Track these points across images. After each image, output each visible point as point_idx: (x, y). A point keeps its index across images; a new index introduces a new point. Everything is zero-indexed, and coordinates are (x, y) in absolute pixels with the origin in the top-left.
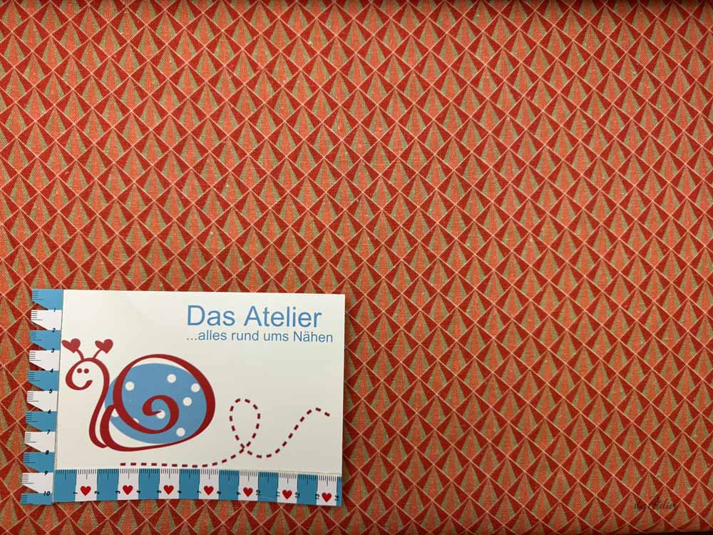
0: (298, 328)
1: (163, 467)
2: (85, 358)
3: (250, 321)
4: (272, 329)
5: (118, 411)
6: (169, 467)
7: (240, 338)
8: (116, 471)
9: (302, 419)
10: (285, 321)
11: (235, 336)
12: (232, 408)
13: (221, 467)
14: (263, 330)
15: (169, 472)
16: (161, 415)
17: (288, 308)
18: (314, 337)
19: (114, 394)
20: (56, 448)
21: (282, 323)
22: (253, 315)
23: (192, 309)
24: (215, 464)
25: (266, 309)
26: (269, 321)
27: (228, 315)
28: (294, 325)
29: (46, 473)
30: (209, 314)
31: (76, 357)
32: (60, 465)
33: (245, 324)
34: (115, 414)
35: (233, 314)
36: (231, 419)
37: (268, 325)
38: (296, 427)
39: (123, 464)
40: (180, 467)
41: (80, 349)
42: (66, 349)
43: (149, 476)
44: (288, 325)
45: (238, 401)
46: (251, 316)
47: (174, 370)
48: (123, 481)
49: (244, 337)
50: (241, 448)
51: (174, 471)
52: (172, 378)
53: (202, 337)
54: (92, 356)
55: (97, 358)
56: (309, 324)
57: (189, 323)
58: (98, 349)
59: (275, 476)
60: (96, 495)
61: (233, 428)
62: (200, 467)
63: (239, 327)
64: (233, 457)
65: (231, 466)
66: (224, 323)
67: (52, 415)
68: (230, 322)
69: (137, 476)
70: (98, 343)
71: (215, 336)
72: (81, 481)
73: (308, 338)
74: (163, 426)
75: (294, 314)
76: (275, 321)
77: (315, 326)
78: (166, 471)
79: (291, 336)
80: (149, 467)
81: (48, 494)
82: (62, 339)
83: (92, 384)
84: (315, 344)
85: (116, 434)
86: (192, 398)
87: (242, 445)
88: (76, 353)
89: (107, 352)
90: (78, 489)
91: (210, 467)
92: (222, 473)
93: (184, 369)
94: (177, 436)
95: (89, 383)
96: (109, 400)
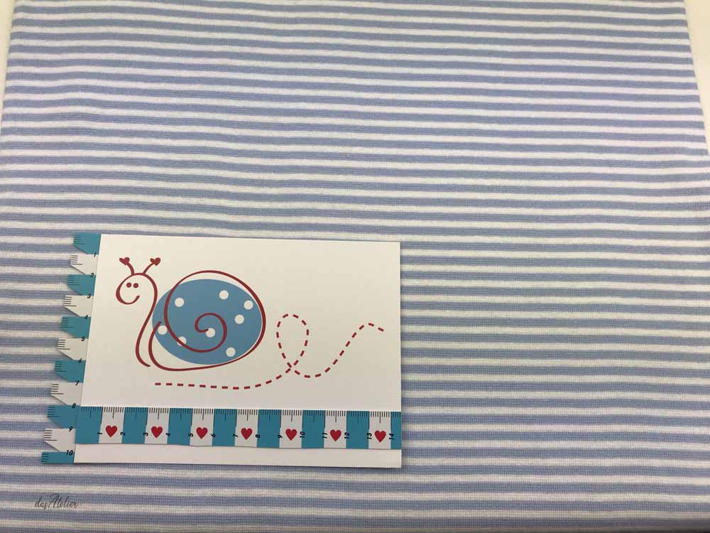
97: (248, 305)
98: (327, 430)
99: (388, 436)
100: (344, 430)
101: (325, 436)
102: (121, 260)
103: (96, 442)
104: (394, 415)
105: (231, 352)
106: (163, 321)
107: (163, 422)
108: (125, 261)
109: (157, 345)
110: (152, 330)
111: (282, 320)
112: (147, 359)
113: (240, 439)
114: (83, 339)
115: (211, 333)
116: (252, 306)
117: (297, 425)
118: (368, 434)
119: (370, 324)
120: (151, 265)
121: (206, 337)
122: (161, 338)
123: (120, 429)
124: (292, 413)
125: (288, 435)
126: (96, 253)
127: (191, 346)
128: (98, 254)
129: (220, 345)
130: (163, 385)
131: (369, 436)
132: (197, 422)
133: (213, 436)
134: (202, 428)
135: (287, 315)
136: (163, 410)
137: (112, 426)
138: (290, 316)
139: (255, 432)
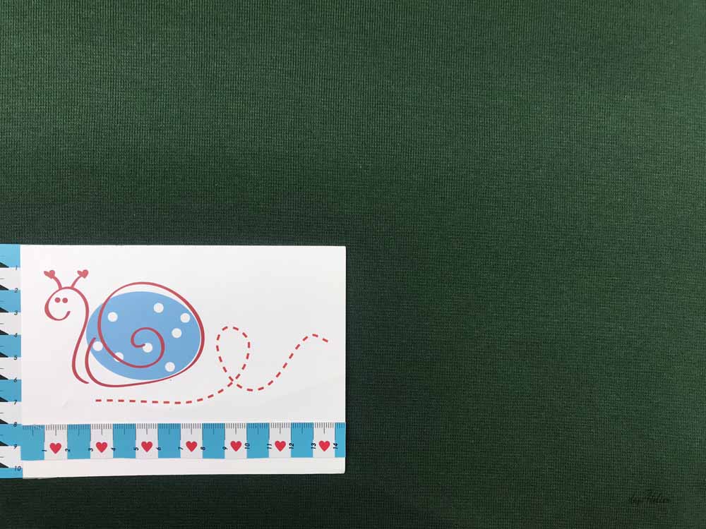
97: (185, 318)
98: (272, 441)
99: (332, 446)
100: (288, 441)
101: (270, 446)
102: (46, 273)
103: (42, 458)
104: (338, 425)
105: (170, 367)
106: (98, 337)
107: (108, 437)
108: (51, 274)
109: (93, 361)
110: (87, 346)
111: (222, 333)
112: (85, 376)
113: (185, 451)
114: (16, 357)
115: (148, 348)
116: (189, 319)
117: (242, 437)
118: (312, 444)
119: (314, 335)
120: (78, 278)
121: (143, 351)
122: (96, 354)
123: (64, 445)
124: (236, 426)
125: (233, 447)
126: (17, 266)
127: (127, 362)
128: (20, 267)
129: (157, 361)
130: (104, 400)
131: (314, 446)
132: (141, 437)
133: (159, 449)
134: (147, 442)
135: (226, 328)
136: (107, 426)
137: (56, 443)
138: (230, 328)
139: (200, 444)
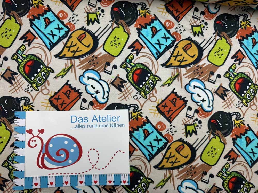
0: (112, 122)
1: (64, 175)
2: (34, 136)
3: (94, 120)
4: (102, 123)
5: (47, 155)
6: (66, 175)
7: (90, 127)
8: (47, 177)
9: (114, 155)
10: (107, 120)
11: (89, 126)
12: (89, 152)
13: (85, 174)
14: (99, 123)
15: (67, 176)
16: (63, 156)
17: (108, 115)
18: (118, 125)
19: (45, 148)
20: (25, 169)
21: (106, 121)
22: (95, 118)
23: (72, 117)
24: (83, 173)
25: (100, 116)
26: (101, 120)
27: (86, 118)
28: (110, 121)
29: (22, 179)
30: (79, 118)
31: (31, 136)
32: (27, 175)
33: (92, 122)
34: (46, 156)
35: (87, 118)
36: (88, 156)
37: (101, 122)
38: (112, 158)
39: (50, 174)
40: (70, 174)
41: (32, 133)
42: (27, 133)
43: (59, 178)
44: (108, 121)
45: (91, 149)
46: (94, 119)
47: (67, 139)
48: (50, 180)
49: (92, 126)
50: (92, 167)
51: (69, 176)
52: (66, 142)
53: (77, 127)
54: (37, 135)
55: (39, 136)
56: (116, 120)
57: (72, 122)
58: (39, 133)
59: (105, 176)
60: (40, 186)
61: (89, 160)
62: (78, 174)
63: (90, 123)
64: (90, 170)
65: (89, 173)
66: (84, 121)
67: (23, 157)
68: (87, 121)
69: (55, 178)
70: (39, 130)
71: (81, 126)
72: (34, 181)
73: (116, 126)
74: (64, 160)
75: (110, 117)
76: (103, 120)
77: (118, 121)
78: (65, 176)
79: (109, 125)
80: (59, 175)
81: (23, 186)
82: (26, 129)
83: (37, 145)
84: (118, 128)
85: (47, 163)
86: (74, 150)
87: (93, 165)
88: (31, 134)
89: (42, 133)
90: (33, 184)
91: (81, 174)
92: (86, 176)
93: (71, 139)
94: (69, 163)
95: (36, 145)
96: (44, 151)
